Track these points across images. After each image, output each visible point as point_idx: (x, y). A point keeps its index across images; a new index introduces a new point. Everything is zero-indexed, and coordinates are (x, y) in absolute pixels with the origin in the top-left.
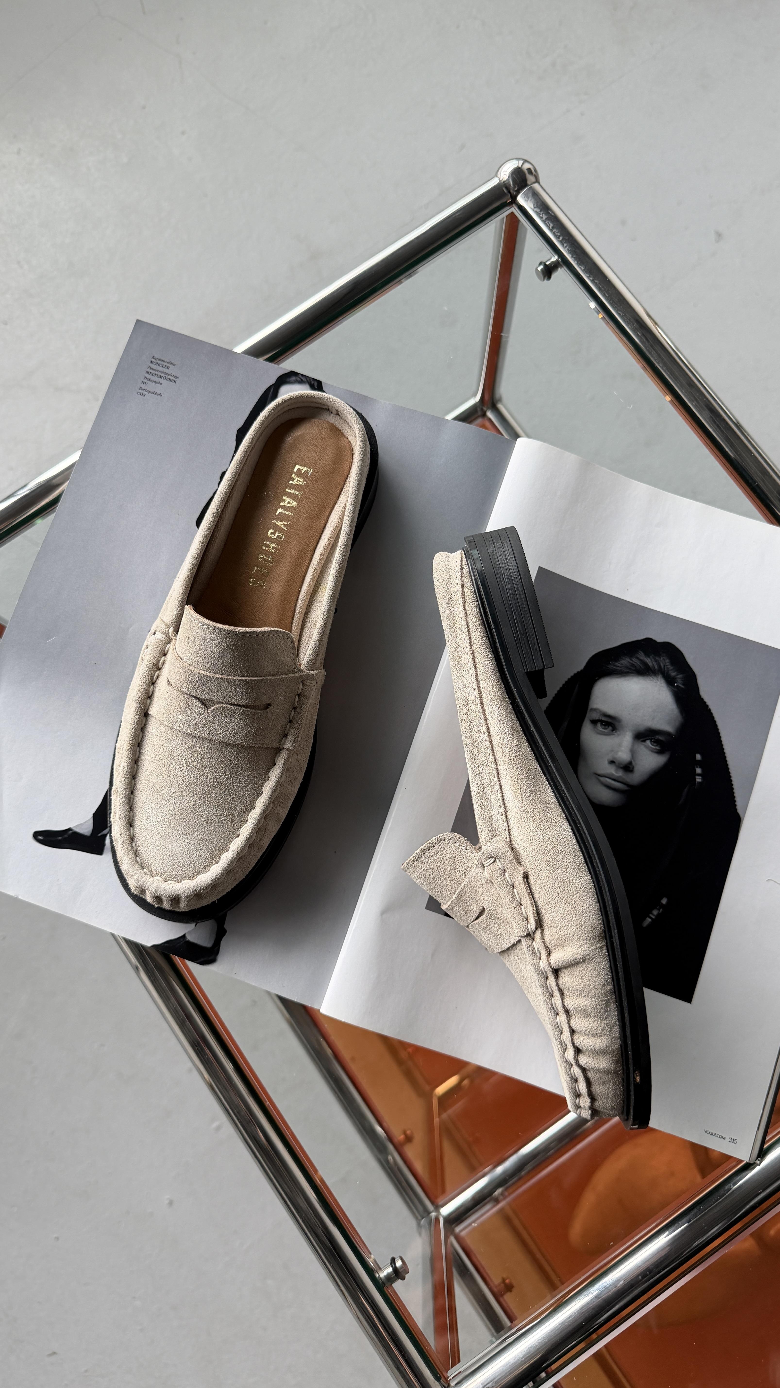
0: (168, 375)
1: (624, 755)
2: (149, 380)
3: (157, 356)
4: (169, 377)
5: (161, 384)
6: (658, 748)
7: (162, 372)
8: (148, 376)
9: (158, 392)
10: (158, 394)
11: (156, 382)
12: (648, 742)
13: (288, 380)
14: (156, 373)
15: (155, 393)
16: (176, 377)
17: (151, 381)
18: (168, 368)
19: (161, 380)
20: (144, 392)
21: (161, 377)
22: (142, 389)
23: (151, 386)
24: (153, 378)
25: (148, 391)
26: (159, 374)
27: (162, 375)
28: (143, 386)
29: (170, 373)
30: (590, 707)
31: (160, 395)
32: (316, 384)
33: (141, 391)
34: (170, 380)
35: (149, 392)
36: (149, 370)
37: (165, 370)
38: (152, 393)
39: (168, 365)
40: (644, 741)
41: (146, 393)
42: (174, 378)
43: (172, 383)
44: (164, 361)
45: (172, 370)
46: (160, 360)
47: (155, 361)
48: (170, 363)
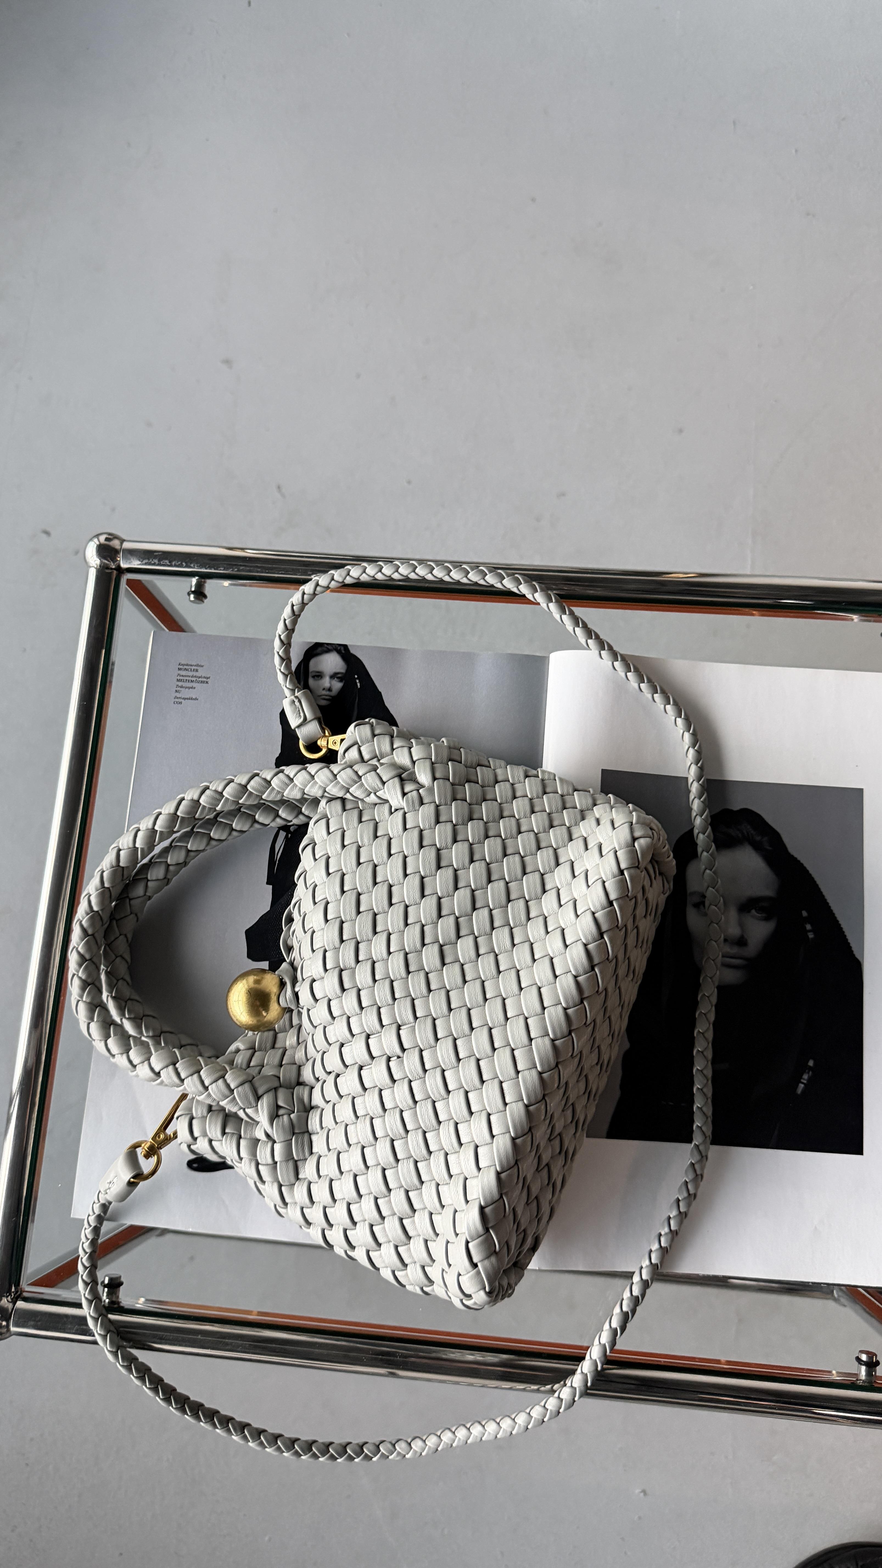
0: (199, 677)
1: (734, 931)
2: (182, 687)
3: (183, 663)
4: (200, 679)
5: (195, 688)
6: (764, 915)
7: (192, 677)
8: (180, 684)
9: (194, 697)
10: (194, 699)
11: (189, 688)
12: (753, 912)
13: (315, 652)
14: (188, 678)
15: (192, 699)
16: (208, 678)
17: (184, 687)
18: (197, 671)
19: (194, 685)
20: (180, 700)
21: (192, 681)
22: (177, 698)
23: (185, 693)
24: (185, 684)
25: (183, 699)
26: (190, 679)
27: (193, 679)
28: (178, 695)
29: (200, 676)
30: (688, 892)
31: (196, 699)
32: (342, 648)
33: (176, 700)
34: (202, 682)
35: (185, 699)
36: (179, 678)
37: (195, 674)
38: (187, 699)
39: (196, 668)
40: (749, 912)
41: (182, 700)
42: (205, 680)
43: (205, 685)
44: (191, 665)
45: (201, 672)
46: (187, 665)
47: (182, 667)
48: (197, 665)
